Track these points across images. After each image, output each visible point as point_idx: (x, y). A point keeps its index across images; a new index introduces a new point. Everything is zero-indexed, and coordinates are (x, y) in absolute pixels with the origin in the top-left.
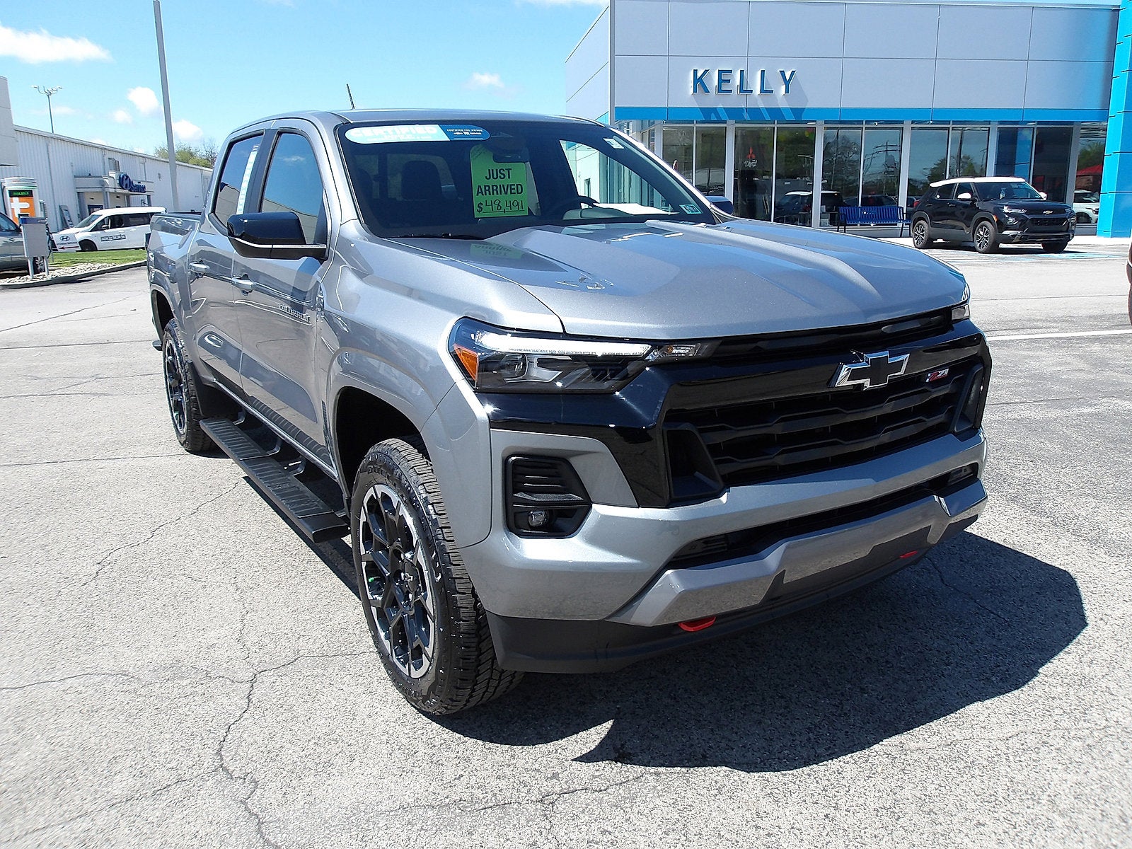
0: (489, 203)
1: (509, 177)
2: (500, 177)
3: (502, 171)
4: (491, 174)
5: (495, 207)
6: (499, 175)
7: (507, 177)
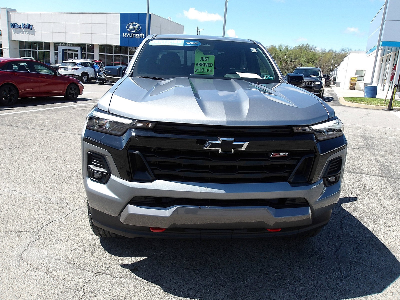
0: (200, 69)
1: (208, 61)
2: (205, 60)
3: (206, 58)
4: (202, 59)
5: (202, 71)
6: (205, 59)
7: (207, 60)
